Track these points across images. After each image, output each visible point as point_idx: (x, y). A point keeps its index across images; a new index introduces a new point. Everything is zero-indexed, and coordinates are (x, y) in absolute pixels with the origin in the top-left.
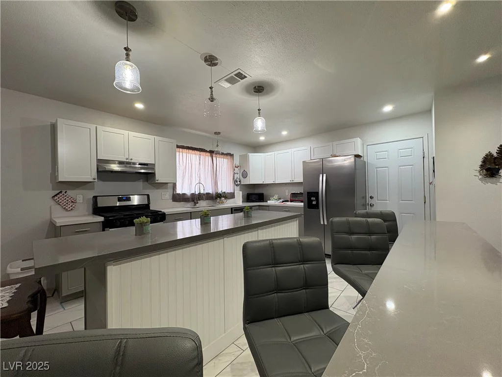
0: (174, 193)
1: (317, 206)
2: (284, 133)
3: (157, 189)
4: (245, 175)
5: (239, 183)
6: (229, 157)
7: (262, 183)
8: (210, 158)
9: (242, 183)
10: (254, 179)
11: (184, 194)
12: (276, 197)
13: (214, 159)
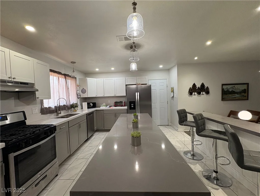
0: (43, 107)
1: (134, 108)
2: (113, 69)
3: (28, 105)
4: (84, 91)
5: (79, 96)
6: (74, 79)
7: (95, 96)
8: (64, 79)
9: (82, 97)
10: (90, 94)
11: (50, 107)
12: (104, 104)
13: (67, 80)
